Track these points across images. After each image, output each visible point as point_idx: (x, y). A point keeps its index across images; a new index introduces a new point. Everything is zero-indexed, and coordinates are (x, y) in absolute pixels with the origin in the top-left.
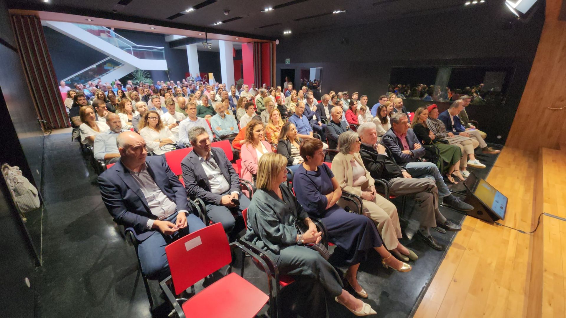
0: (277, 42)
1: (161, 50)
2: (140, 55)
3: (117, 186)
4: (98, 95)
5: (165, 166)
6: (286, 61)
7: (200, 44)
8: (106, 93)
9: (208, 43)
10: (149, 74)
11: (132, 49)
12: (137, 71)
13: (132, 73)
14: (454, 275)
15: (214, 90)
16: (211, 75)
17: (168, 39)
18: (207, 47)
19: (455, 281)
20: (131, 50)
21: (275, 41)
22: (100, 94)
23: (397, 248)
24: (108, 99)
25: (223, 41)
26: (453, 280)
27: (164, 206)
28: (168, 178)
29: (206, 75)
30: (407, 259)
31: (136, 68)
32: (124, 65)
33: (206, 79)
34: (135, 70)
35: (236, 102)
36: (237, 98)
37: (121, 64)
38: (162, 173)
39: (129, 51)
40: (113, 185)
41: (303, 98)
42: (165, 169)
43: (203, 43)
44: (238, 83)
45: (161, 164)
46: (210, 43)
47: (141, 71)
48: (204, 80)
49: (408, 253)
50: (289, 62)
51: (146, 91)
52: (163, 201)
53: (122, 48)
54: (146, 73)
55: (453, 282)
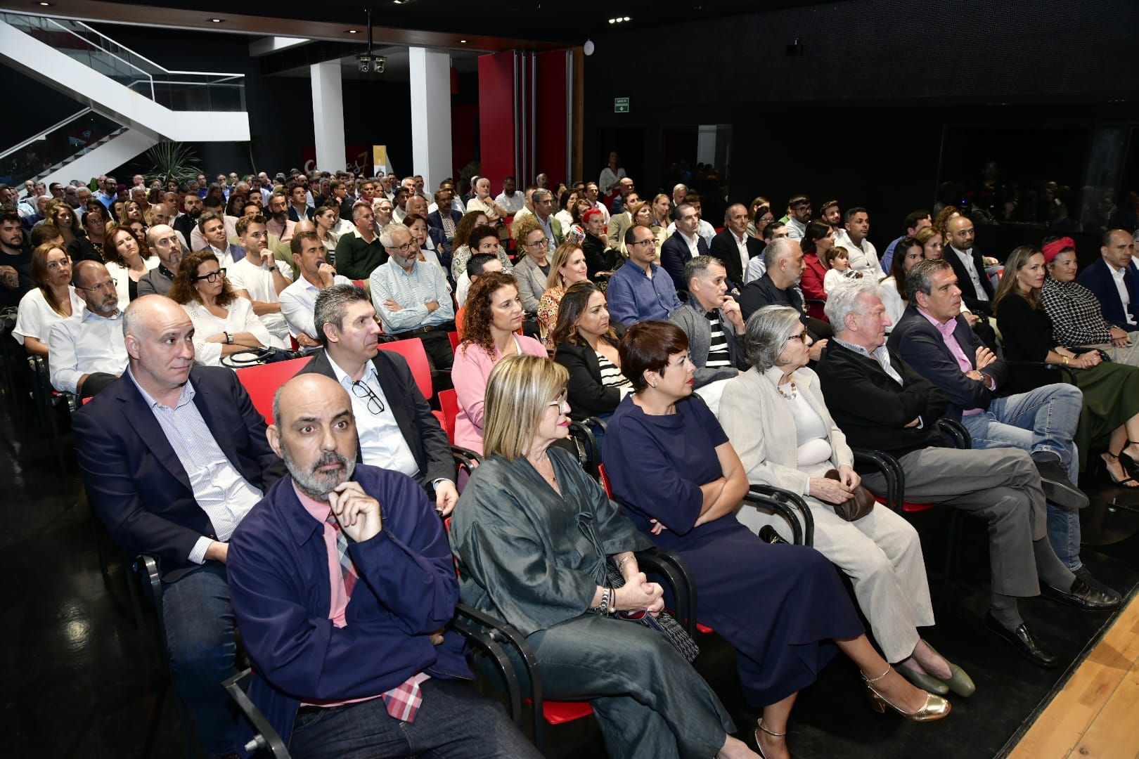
0: (589, 48)
1: (238, 80)
2: (173, 99)
3: (118, 439)
4: (55, 217)
5: (240, 394)
6: (617, 105)
7: (351, 60)
8: (78, 212)
9: (373, 58)
10: (198, 153)
11: (152, 82)
12: (164, 144)
13: (148, 151)
14: (1082, 735)
15: (388, 196)
16: (380, 151)
17: (256, 51)
18: (372, 68)
19: (1082, 751)
20: (150, 84)
21: (583, 45)
22: (61, 213)
23: (913, 656)
24: (81, 227)
25: (423, 50)
26: (1078, 748)
27: (234, 503)
28: (245, 427)
29: (365, 154)
30: (942, 689)
31: (161, 137)
32: (126, 129)
33: (365, 165)
34: (156, 142)
35: (450, 230)
36: (456, 216)
37: (118, 126)
38: (233, 413)
39: (143, 90)
40: (106, 435)
41: (669, 221)
42: (240, 404)
43: (358, 58)
44: (462, 174)
45: (227, 388)
46: (382, 57)
47: (175, 145)
48: (359, 168)
49: (946, 674)
50: (625, 108)
51: (191, 203)
52: (231, 489)
53: (124, 80)
54: (189, 152)
55: (1076, 753)
